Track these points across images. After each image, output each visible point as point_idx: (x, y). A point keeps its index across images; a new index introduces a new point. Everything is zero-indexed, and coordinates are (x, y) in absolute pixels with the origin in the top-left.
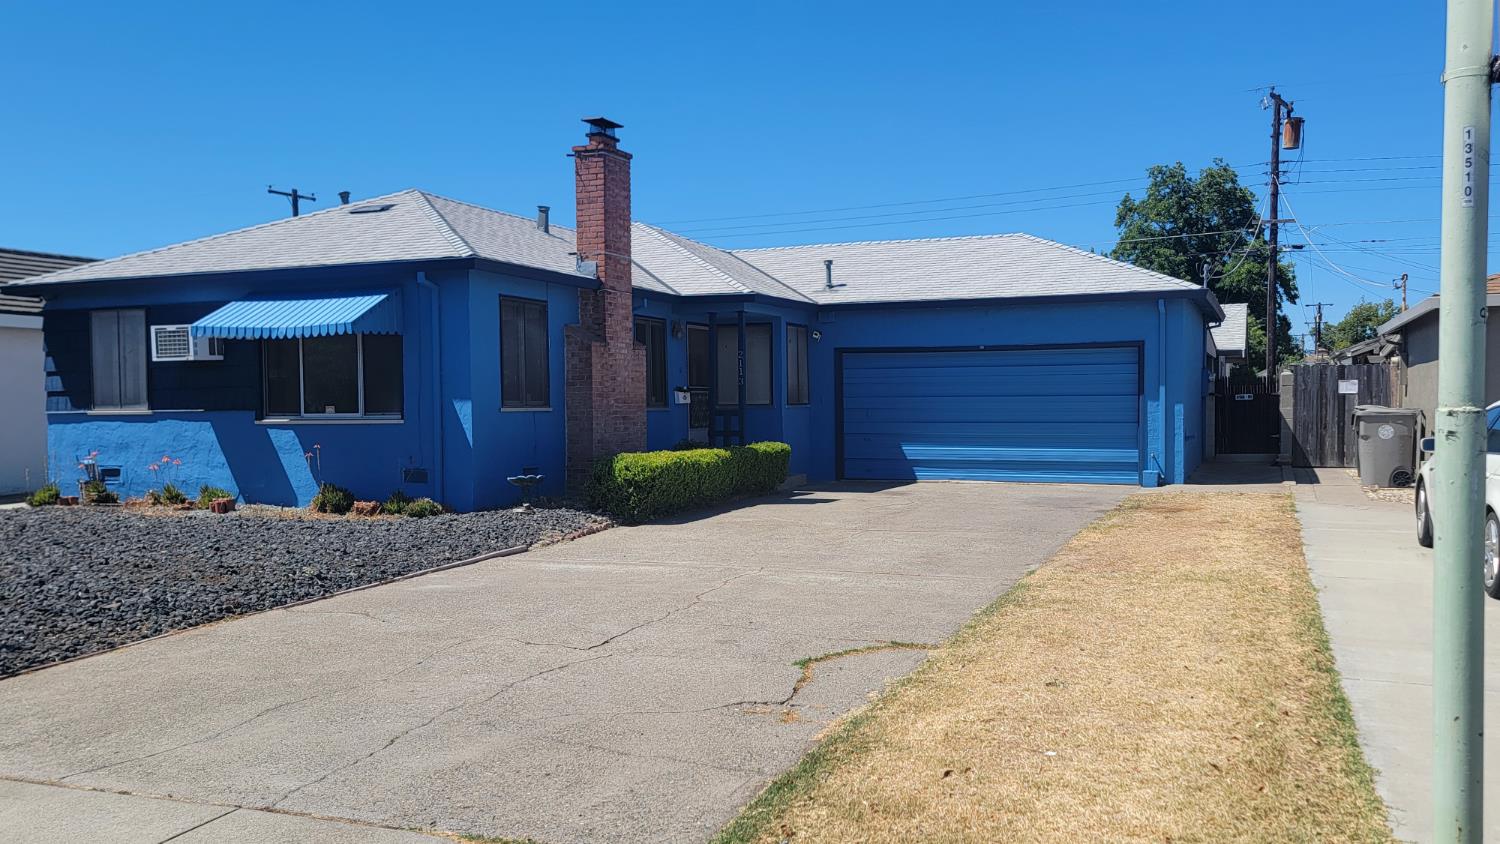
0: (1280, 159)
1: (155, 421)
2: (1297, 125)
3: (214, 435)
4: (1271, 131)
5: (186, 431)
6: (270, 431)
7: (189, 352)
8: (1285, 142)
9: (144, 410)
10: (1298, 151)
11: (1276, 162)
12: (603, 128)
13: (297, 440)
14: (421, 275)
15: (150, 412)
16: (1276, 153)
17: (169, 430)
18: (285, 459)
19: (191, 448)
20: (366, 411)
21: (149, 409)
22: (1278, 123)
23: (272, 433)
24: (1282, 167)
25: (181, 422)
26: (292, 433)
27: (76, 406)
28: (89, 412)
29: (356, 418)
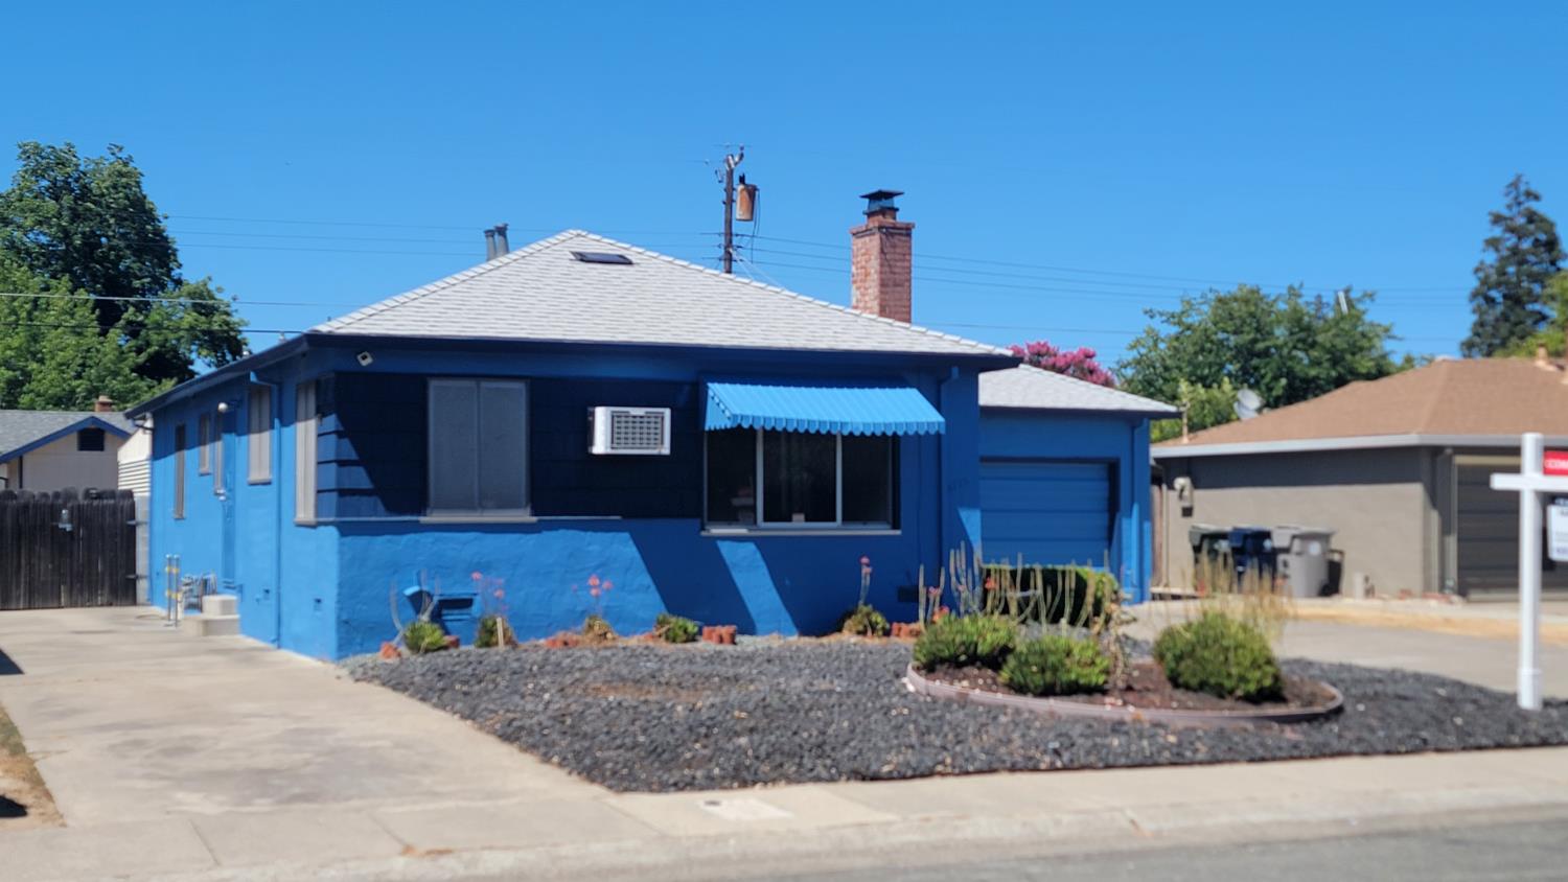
0: (734, 231)
1: (539, 532)
2: (752, 192)
3: (634, 549)
4: (724, 196)
5: (589, 544)
6: (720, 544)
7: (662, 443)
8: (739, 212)
9: (524, 516)
10: (752, 223)
11: (729, 234)
12: (881, 201)
13: (758, 555)
14: (955, 371)
15: (535, 519)
16: (729, 223)
17: (562, 543)
18: (739, 579)
19: (598, 567)
20: (845, 519)
21: (533, 515)
22: (730, 190)
23: (725, 548)
24: (735, 241)
25: (582, 534)
26: (751, 547)
27: (392, 508)
28: (423, 519)
29: (834, 528)
